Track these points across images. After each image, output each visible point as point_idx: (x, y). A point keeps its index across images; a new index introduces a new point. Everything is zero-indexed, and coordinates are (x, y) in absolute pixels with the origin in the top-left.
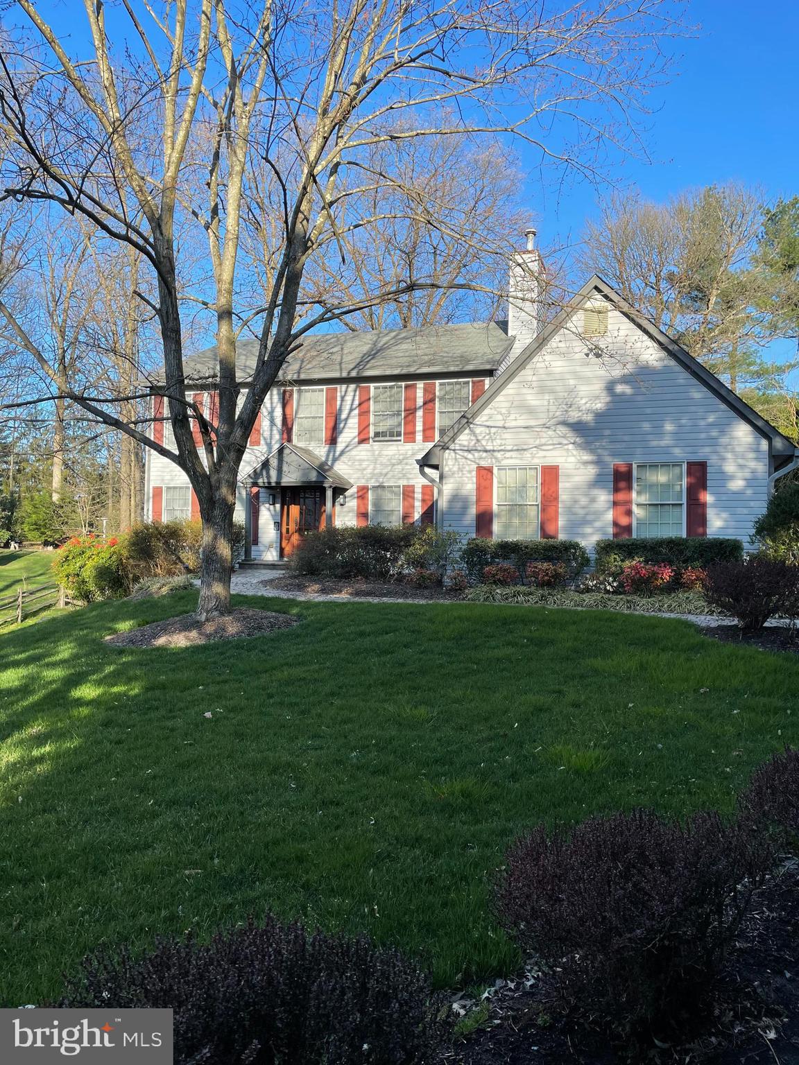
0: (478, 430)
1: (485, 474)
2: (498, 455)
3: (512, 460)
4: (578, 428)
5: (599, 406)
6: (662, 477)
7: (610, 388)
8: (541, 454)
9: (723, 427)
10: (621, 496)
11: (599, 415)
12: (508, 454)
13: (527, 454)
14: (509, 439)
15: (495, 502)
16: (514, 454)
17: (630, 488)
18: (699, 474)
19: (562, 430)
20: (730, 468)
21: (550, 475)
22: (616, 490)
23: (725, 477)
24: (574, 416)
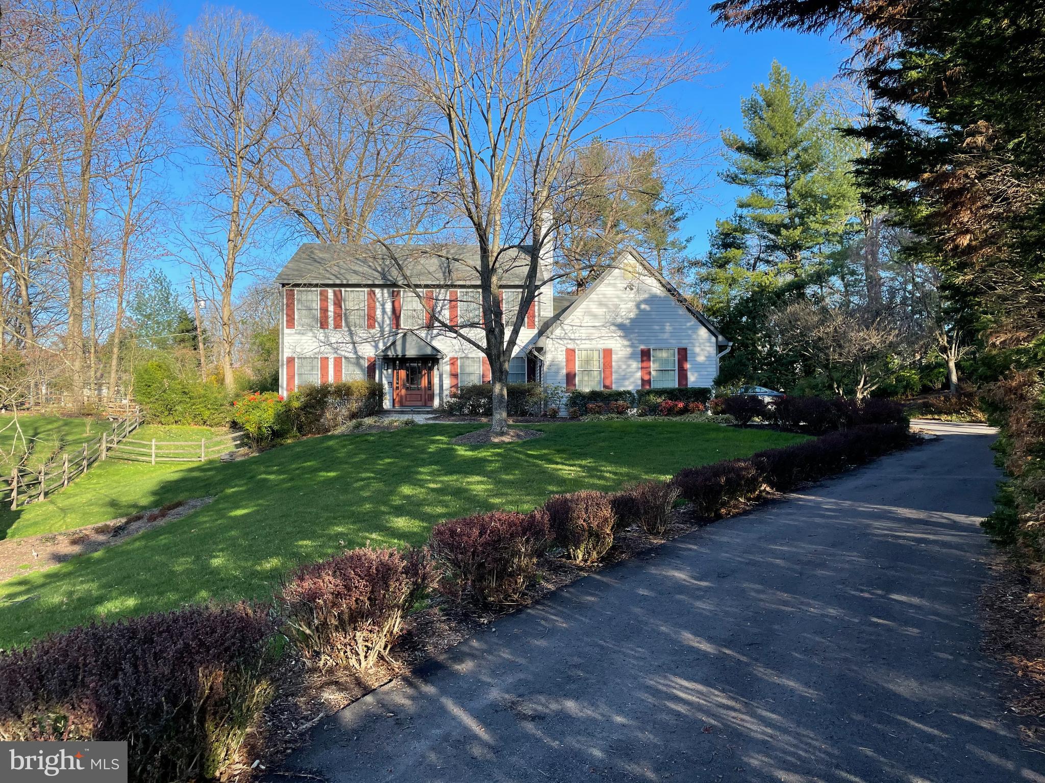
0: (565, 327)
1: (570, 353)
2: (578, 342)
3: (587, 345)
4: (621, 327)
5: (632, 315)
6: (664, 355)
7: (638, 306)
8: (602, 342)
9: (694, 329)
10: (645, 364)
11: (633, 321)
12: (583, 342)
13: (594, 342)
14: (583, 333)
15: (577, 369)
16: (587, 342)
17: (649, 360)
18: (683, 354)
19: (613, 328)
20: (697, 350)
21: (608, 353)
22: (642, 361)
23: (695, 355)
24: (619, 320)
